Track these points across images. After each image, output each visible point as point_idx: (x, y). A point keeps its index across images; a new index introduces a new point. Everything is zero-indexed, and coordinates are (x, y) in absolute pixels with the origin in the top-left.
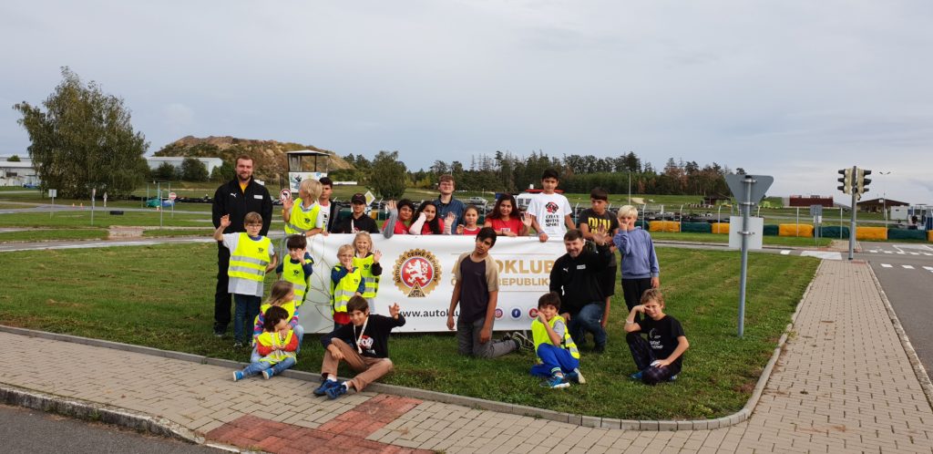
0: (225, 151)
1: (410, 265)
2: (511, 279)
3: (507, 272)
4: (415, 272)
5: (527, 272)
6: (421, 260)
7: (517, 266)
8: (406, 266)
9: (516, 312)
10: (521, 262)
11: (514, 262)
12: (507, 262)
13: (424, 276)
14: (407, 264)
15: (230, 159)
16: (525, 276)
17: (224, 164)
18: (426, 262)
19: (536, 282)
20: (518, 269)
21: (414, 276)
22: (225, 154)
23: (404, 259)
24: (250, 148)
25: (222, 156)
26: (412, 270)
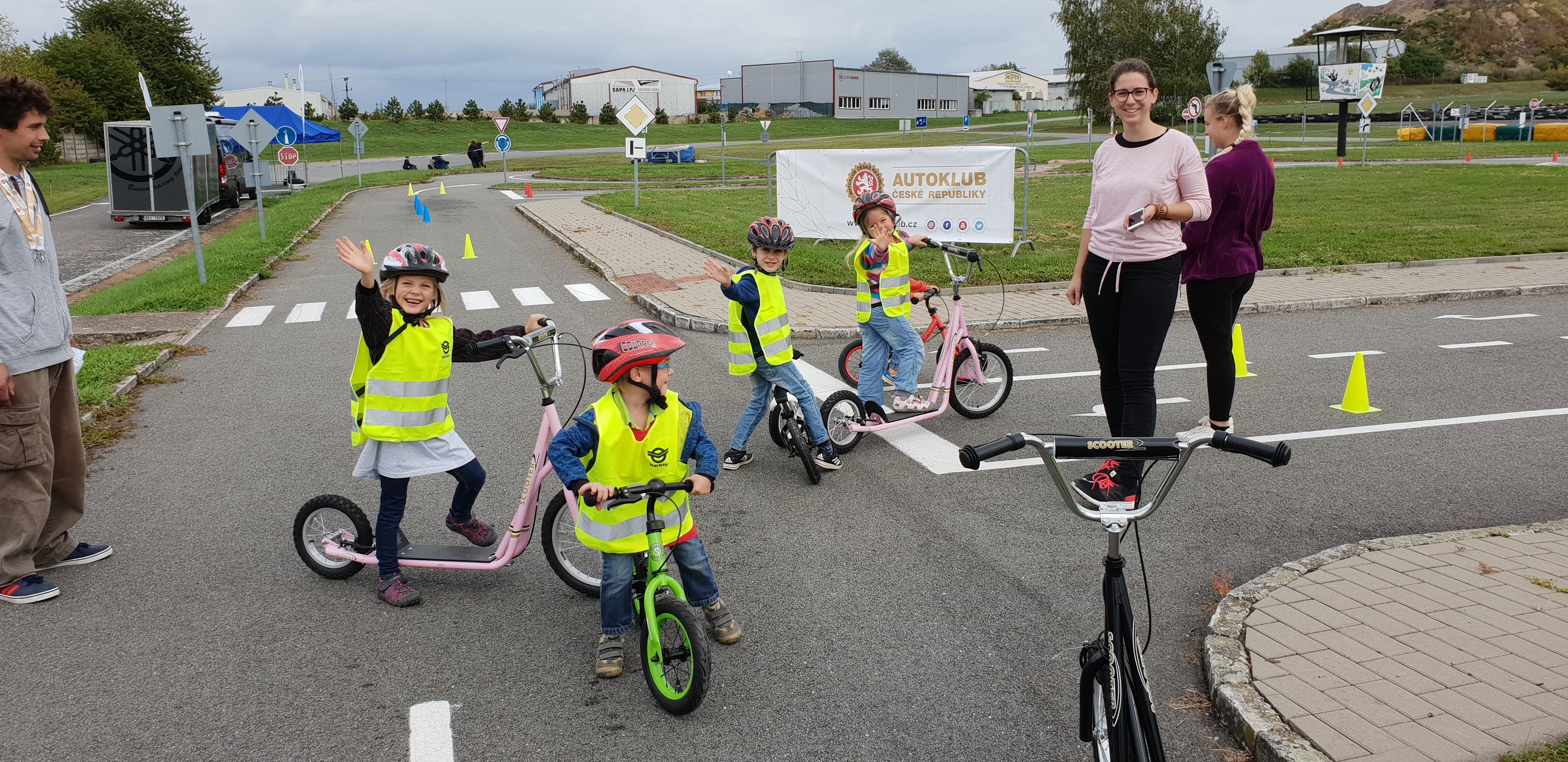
0: (1416, 25)
1: (859, 178)
2: (943, 192)
3: (941, 184)
4: (863, 185)
5: (959, 184)
6: (869, 174)
7: (949, 179)
8: (856, 179)
9: (947, 224)
10: (954, 174)
11: (947, 174)
12: (941, 174)
13: (870, 189)
14: (857, 177)
15: (1425, 38)
16: (956, 188)
17: (1408, 49)
18: (872, 175)
19: (967, 194)
20: (950, 182)
21: (862, 188)
22: (1417, 30)
23: (855, 172)
24: (1468, 14)
25: (1408, 36)
26: (861, 183)
